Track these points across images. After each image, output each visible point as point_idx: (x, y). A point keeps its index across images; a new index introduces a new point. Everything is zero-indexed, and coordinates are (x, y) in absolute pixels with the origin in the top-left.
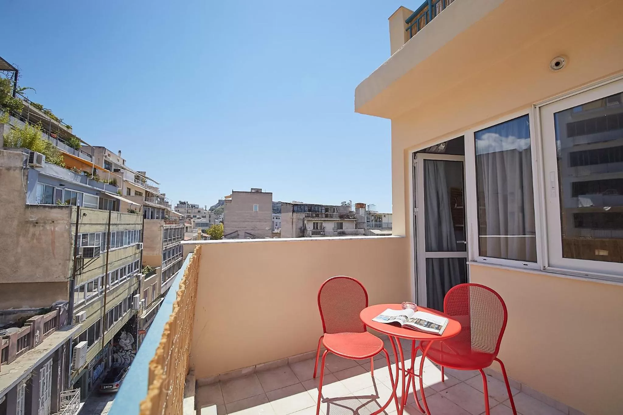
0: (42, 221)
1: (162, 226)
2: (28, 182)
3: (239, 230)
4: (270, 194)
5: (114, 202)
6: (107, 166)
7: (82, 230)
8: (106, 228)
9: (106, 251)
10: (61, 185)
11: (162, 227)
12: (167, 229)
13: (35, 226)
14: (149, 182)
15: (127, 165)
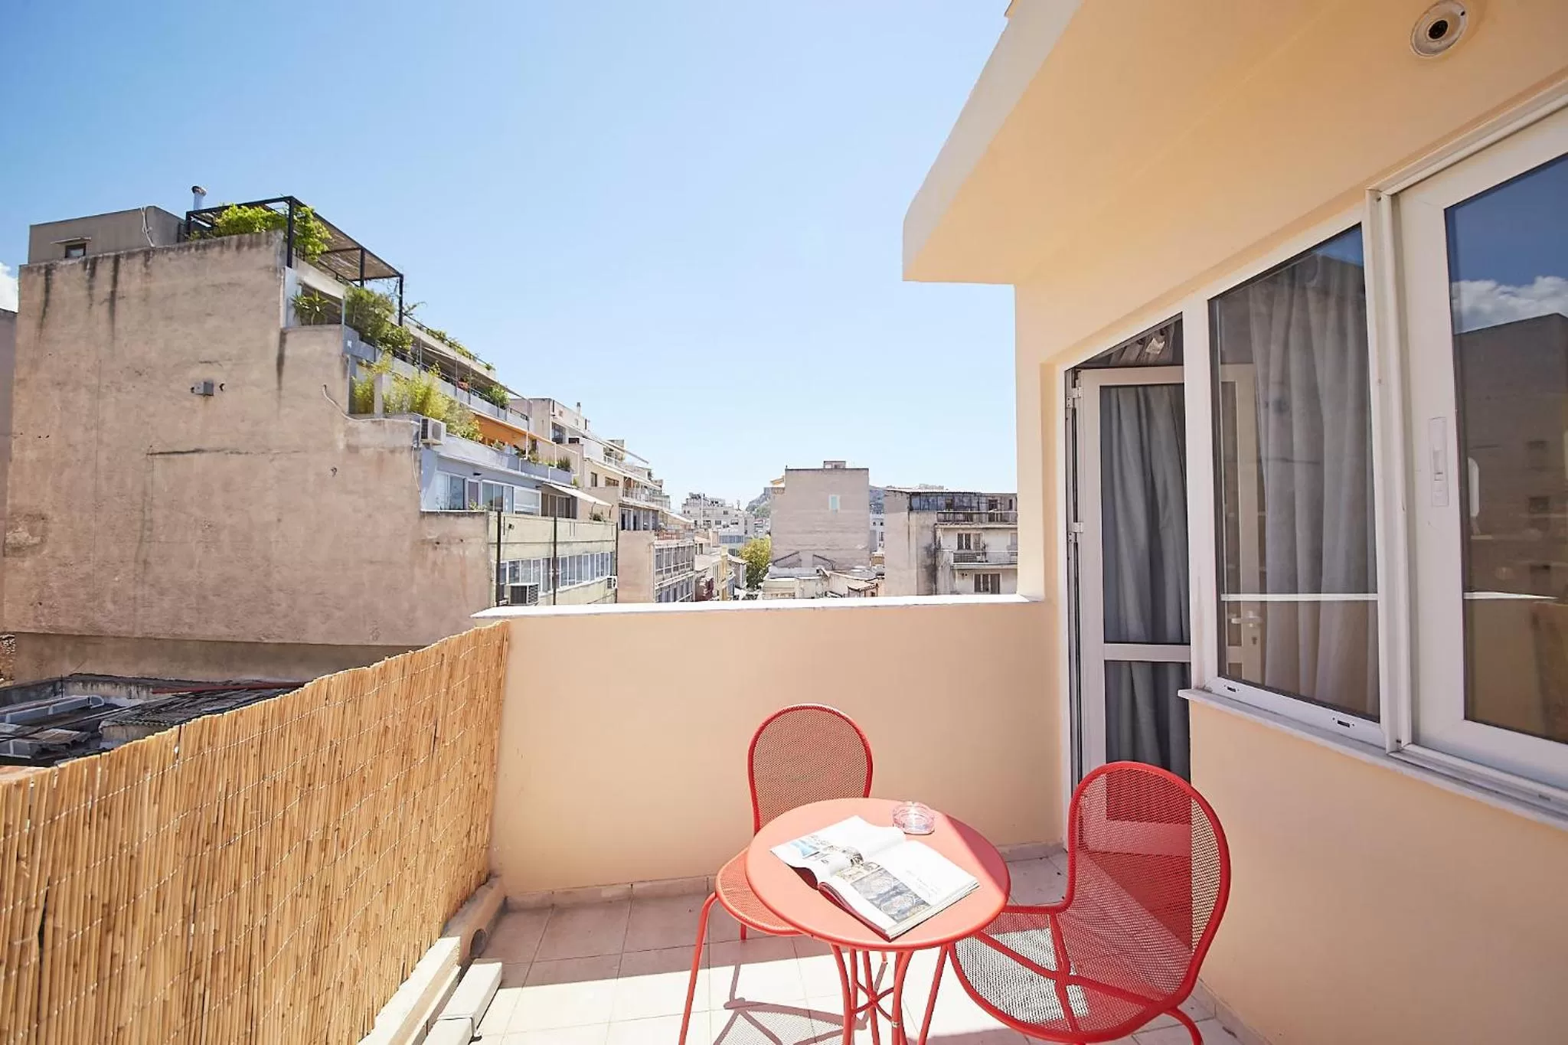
0: (445, 540)
1: (652, 544)
2: (422, 472)
3: (802, 551)
4: (864, 471)
5: (568, 500)
6: (557, 434)
7: (509, 555)
8: (550, 551)
9: (552, 592)
10: (476, 474)
11: (652, 547)
12: (661, 550)
13: (436, 548)
14: (628, 459)
15: (593, 430)
